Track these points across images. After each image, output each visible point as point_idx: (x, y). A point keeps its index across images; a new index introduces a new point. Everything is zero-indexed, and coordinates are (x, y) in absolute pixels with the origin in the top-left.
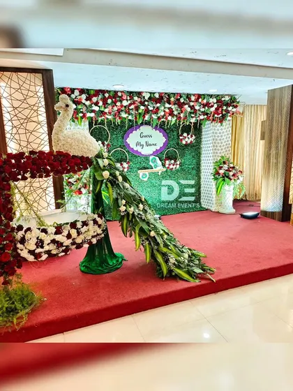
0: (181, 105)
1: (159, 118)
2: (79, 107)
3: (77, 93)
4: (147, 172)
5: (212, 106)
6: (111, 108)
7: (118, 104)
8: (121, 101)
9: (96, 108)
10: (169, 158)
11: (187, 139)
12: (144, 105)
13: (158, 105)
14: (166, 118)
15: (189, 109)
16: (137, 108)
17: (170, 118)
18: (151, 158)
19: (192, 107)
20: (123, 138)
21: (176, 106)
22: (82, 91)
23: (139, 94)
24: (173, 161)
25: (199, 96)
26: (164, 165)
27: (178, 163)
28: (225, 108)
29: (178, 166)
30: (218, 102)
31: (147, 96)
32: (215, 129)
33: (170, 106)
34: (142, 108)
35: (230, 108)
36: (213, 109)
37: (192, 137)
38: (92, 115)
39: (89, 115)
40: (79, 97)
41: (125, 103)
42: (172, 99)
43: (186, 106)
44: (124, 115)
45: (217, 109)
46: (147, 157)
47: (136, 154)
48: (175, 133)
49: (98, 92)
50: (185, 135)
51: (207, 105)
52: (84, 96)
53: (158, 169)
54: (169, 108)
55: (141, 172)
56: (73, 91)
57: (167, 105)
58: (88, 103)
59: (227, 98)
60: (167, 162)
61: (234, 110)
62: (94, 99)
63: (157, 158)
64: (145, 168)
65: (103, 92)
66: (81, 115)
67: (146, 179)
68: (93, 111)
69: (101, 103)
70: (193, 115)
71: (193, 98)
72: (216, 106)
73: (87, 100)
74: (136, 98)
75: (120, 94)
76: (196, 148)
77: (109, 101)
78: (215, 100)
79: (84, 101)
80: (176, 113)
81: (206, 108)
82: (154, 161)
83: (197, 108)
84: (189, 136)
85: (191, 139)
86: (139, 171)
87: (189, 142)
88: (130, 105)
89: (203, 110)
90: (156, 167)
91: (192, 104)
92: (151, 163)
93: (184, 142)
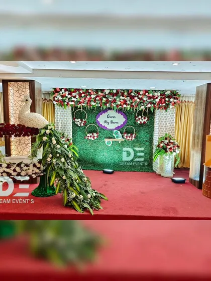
0: (132, 98)
1: (117, 106)
2: (64, 99)
3: (63, 91)
4: (111, 140)
5: (157, 98)
6: (83, 99)
7: (88, 97)
8: (90, 95)
9: (75, 100)
10: (127, 132)
11: (141, 120)
12: (106, 98)
13: (115, 97)
14: (122, 106)
15: (138, 100)
16: (101, 99)
17: (125, 106)
18: (114, 131)
19: (141, 99)
20: (96, 117)
21: (128, 98)
22: (66, 90)
23: (102, 91)
24: (129, 135)
25: (146, 91)
26: (123, 137)
27: (133, 136)
28: (167, 99)
29: (133, 138)
30: (161, 95)
31: (107, 92)
32: (161, 114)
33: (124, 98)
34: (104, 99)
35: (172, 100)
36: (157, 100)
37: (145, 118)
38: (73, 103)
39: (70, 103)
40: (64, 93)
41: (93, 96)
42: (126, 94)
43: (136, 98)
44: (93, 104)
45: (160, 100)
46: (111, 131)
47: (104, 128)
48: (133, 116)
49: (76, 90)
50: (140, 117)
51: (153, 97)
52: (67, 93)
53: (119, 139)
54: (123, 100)
55: (106, 140)
56: (61, 89)
57: (121, 97)
58: (69, 96)
59: (168, 93)
60: (125, 135)
61: (175, 101)
62: (74, 94)
63: (119, 132)
64: (110, 138)
65: (79, 90)
66: (66, 103)
67: (110, 145)
68: (73, 101)
69: (77, 97)
70: (142, 104)
71: (141, 93)
72: (159, 98)
73: (68, 95)
74: (100, 93)
75: (90, 91)
76: (150, 126)
77: (83, 95)
78: (159, 94)
79: (67, 95)
80: (128, 102)
81: (152, 99)
82: (117, 134)
83: (145, 99)
84: (143, 118)
85: (144, 120)
86: (105, 139)
87: (143, 122)
88: (96, 97)
89: (149, 100)
90: (118, 137)
91: (140, 97)
92: (114, 135)
93: (139, 122)
